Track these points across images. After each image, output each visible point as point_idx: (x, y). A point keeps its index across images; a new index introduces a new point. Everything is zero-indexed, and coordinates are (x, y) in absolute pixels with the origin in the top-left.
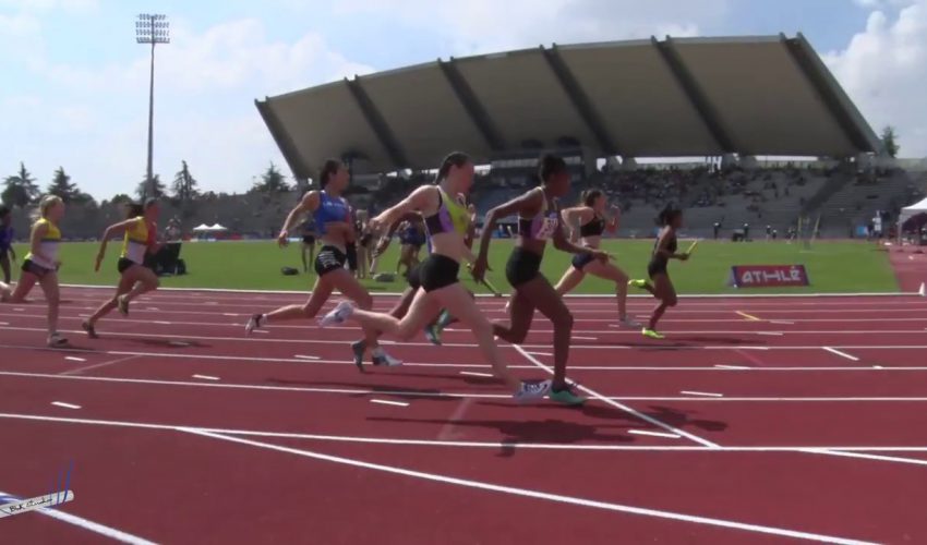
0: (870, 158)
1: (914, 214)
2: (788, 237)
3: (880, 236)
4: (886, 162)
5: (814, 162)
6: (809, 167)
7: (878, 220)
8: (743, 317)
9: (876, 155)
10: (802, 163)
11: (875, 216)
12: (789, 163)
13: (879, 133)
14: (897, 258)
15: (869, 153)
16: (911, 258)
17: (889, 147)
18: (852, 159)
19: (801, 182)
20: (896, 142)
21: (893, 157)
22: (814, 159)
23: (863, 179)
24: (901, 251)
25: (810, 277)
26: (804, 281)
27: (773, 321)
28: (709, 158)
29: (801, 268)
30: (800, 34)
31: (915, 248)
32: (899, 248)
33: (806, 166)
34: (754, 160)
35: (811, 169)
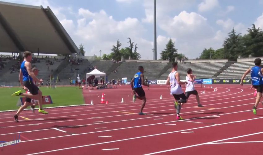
0: (76, 56)
1: (90, 75)
2: (47, 85)
3: (80, 84)
4: (81, 57)
5: (56, 56)
6: (55, 58)
7: (78, 78)
8: (23, 119)
9: (78, 54)
10: (51, 56)
11: (78, 76)
12: (47, 56)
13: (79, 47)
14: (85, 91)
15: (75, 54)
16: (90, 91)
17: (82, 52)
18: (70, 56)
19: (51, 64)
20: (84, 50)
21: (83, 55)
22: (56, 55)
23: (74, 63)
24: (87, 89)
25: (53, 100)
26: (51, 102)
27: (35, 119)
28: (14, 53)
29: (49, 97)
30: (48, 7)
31: (91, 88)
32: (86, 88)
33: (53, 58)
34: (33, 54)
35: (55, 59)
